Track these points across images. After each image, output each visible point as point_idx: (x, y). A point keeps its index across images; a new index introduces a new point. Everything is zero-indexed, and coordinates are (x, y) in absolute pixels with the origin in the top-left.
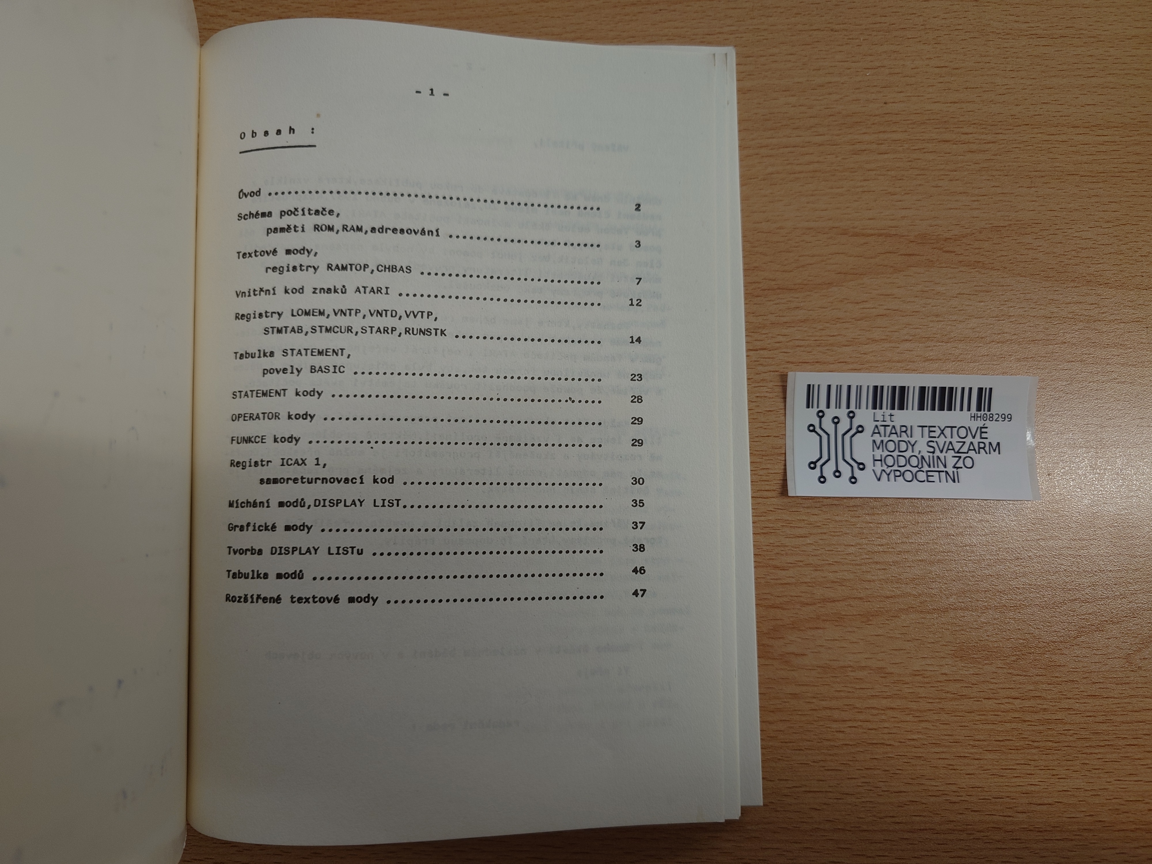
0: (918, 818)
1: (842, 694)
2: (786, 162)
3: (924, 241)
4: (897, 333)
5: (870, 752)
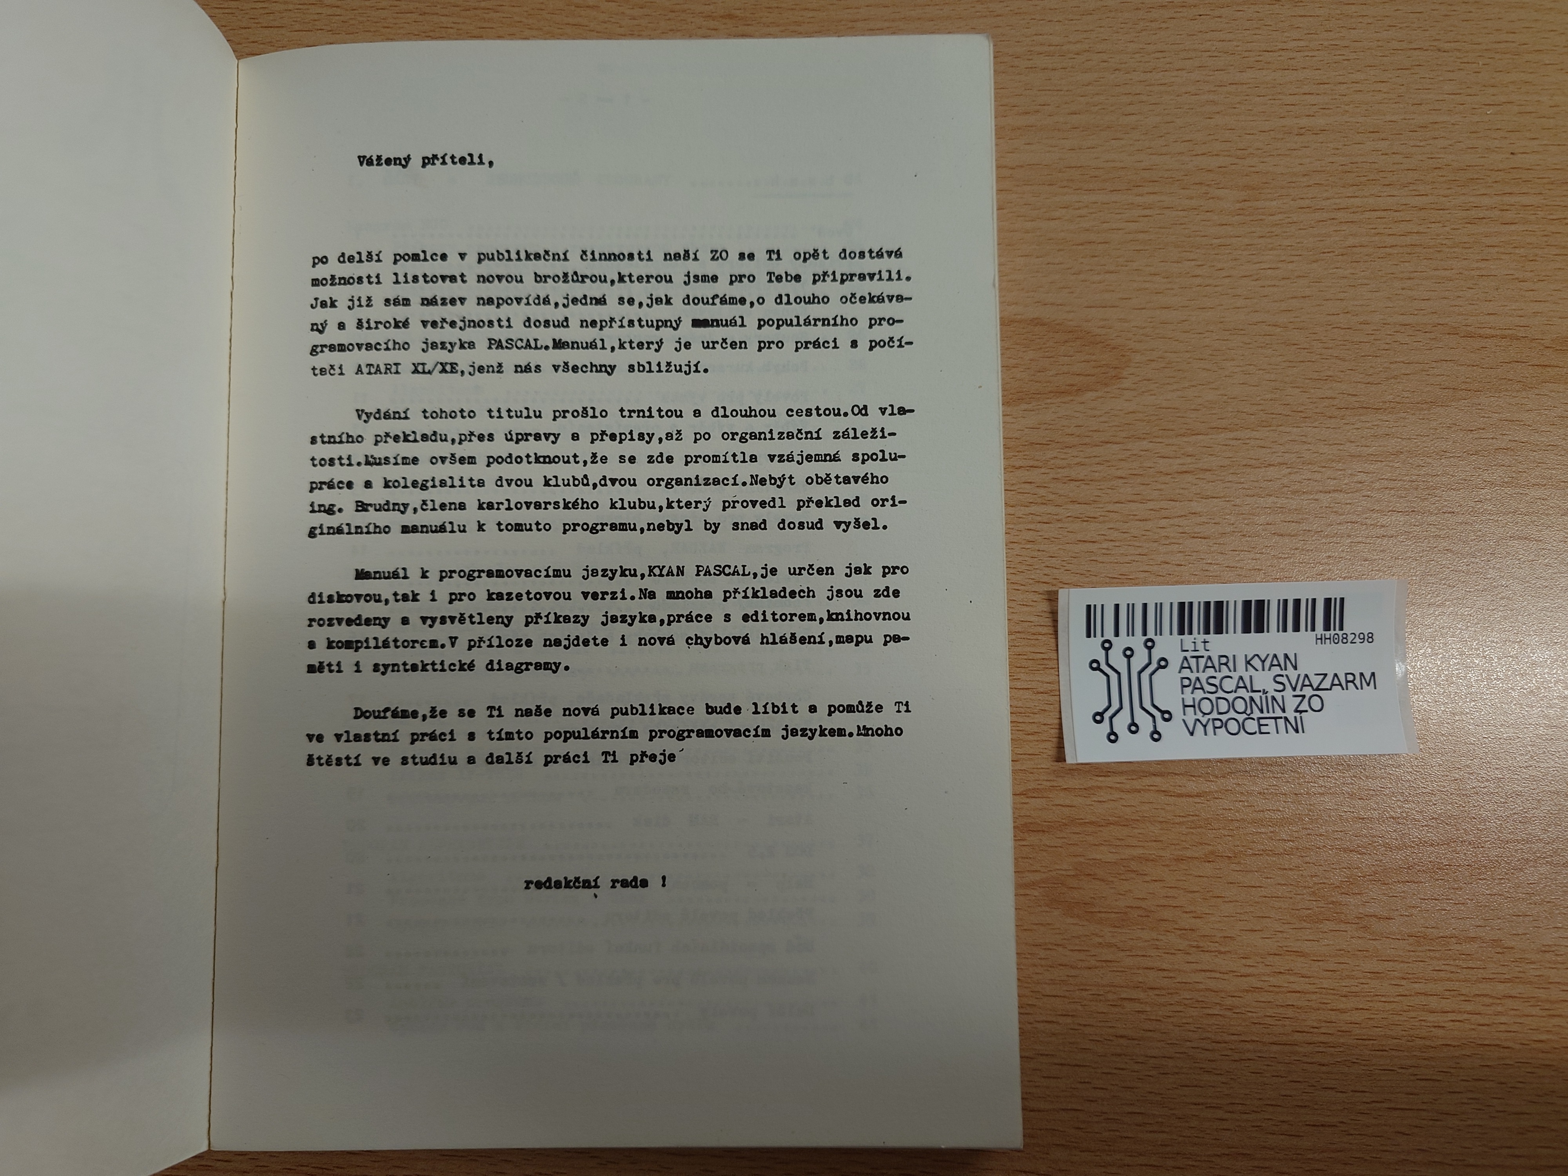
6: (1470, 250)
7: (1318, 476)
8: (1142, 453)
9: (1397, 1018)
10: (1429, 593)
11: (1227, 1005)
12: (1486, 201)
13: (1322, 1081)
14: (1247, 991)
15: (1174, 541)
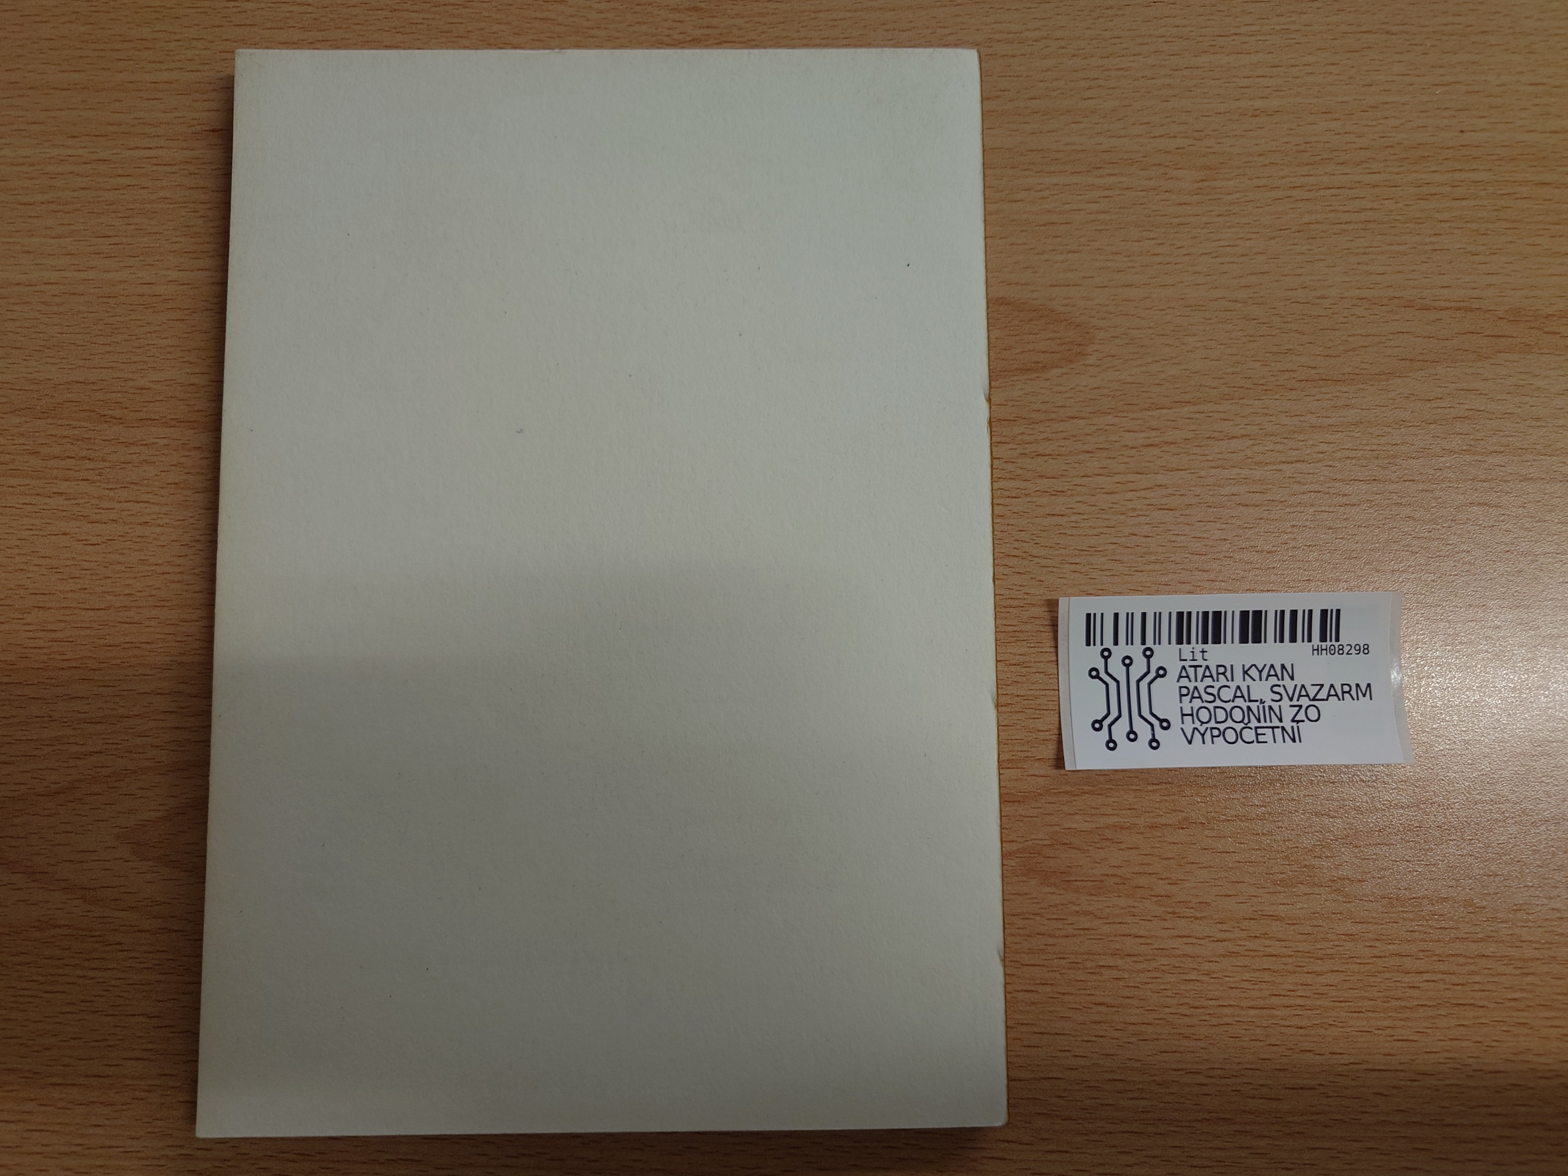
0: (1523, 1109)
1: (1416, 935)
2: (1328, 208)
3: (1519, 319)
4: (1482, 442)
5: (1454, 1016)
6: (1423, 226)
7: (1280, 447)
8: (1108, 428)
9: (1372, 979)
10: (1392, 560)
11: (1204, 971)
12: (1437, 178)
13: (1300, 1044)
14: (1224, 956)
15: (1141, 513)
